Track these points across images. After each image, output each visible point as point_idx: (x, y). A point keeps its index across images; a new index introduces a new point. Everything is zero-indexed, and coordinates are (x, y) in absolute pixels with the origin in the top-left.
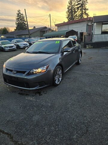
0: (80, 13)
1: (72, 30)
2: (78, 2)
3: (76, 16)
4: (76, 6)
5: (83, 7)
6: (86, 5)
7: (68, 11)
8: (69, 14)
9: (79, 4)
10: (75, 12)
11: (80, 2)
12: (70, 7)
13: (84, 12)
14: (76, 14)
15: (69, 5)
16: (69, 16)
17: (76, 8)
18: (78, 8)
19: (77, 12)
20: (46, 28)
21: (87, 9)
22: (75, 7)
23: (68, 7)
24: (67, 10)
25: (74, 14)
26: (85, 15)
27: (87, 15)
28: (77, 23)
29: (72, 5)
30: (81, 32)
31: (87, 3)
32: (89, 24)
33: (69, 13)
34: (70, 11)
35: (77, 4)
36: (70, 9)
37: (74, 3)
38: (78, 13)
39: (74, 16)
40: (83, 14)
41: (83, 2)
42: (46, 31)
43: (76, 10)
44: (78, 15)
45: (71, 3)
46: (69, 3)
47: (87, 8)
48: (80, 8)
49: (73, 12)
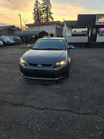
0: (46, 15)
1: (44, 31)
2: (43, 5)
3: (42, 18)
4: (42, 9)
5: (48, 11)
6: (51, 10)
7: (35, 13)
8: (35, 16)
9: (44, 7)
10: (41, 14)
11: (45, 6)
12: (36, 9)
13: (49, 15)
14: (42, 16)
15: (35, 7)
16: (35, 17)
17: (42, 11)
18: (43, 11)
19: (43, 14)
20: (14, 27)
21: (52, 14)
22: (40, 10)
23: (34, 9)
24: (34, 11)
25: (40, 16)
26: (50, 18)
27: (52, 18)
28: (47, 25)
29: (38, 7)
30: (51, 33)
31: (51, 8)
32: (58, 27)
33: (35, 14)
34: (36, 12)
35: (42, 7)
36: (36, 11)
37: (39, 6)
38: (44, 16)
39: (41, 18)
40: (49, 17)
41: (47, 6)
42: (15, 30)
43: (42, 13)
44: (44, 18)
45: (37, 5)
46: (35, 5)
47: (51, 12)
48: (45, 12)
49: (39, 14)
